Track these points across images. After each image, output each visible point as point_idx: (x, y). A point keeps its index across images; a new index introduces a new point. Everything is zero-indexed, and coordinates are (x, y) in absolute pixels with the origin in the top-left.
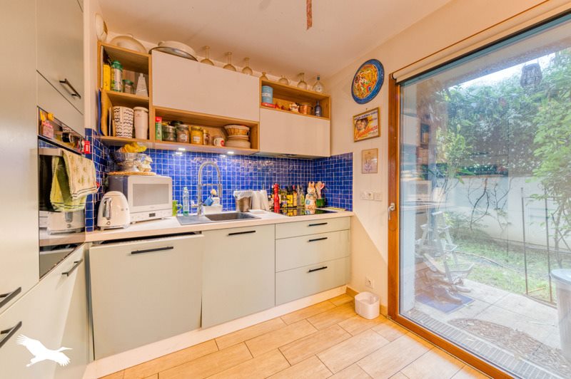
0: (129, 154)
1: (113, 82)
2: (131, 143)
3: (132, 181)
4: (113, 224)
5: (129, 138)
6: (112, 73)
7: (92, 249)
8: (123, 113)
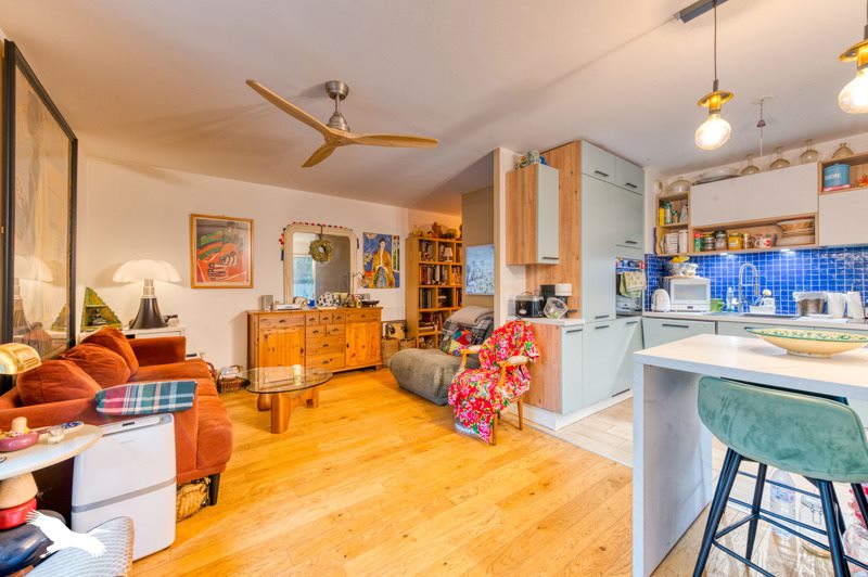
0: (675, 264)
1: (665, 218)
2: (677, 256)
3: (674, 283)
4: (659, 308)
5: (675, 253)
6: (665, 212)
7: (645, 320)
8: (671, 237)
